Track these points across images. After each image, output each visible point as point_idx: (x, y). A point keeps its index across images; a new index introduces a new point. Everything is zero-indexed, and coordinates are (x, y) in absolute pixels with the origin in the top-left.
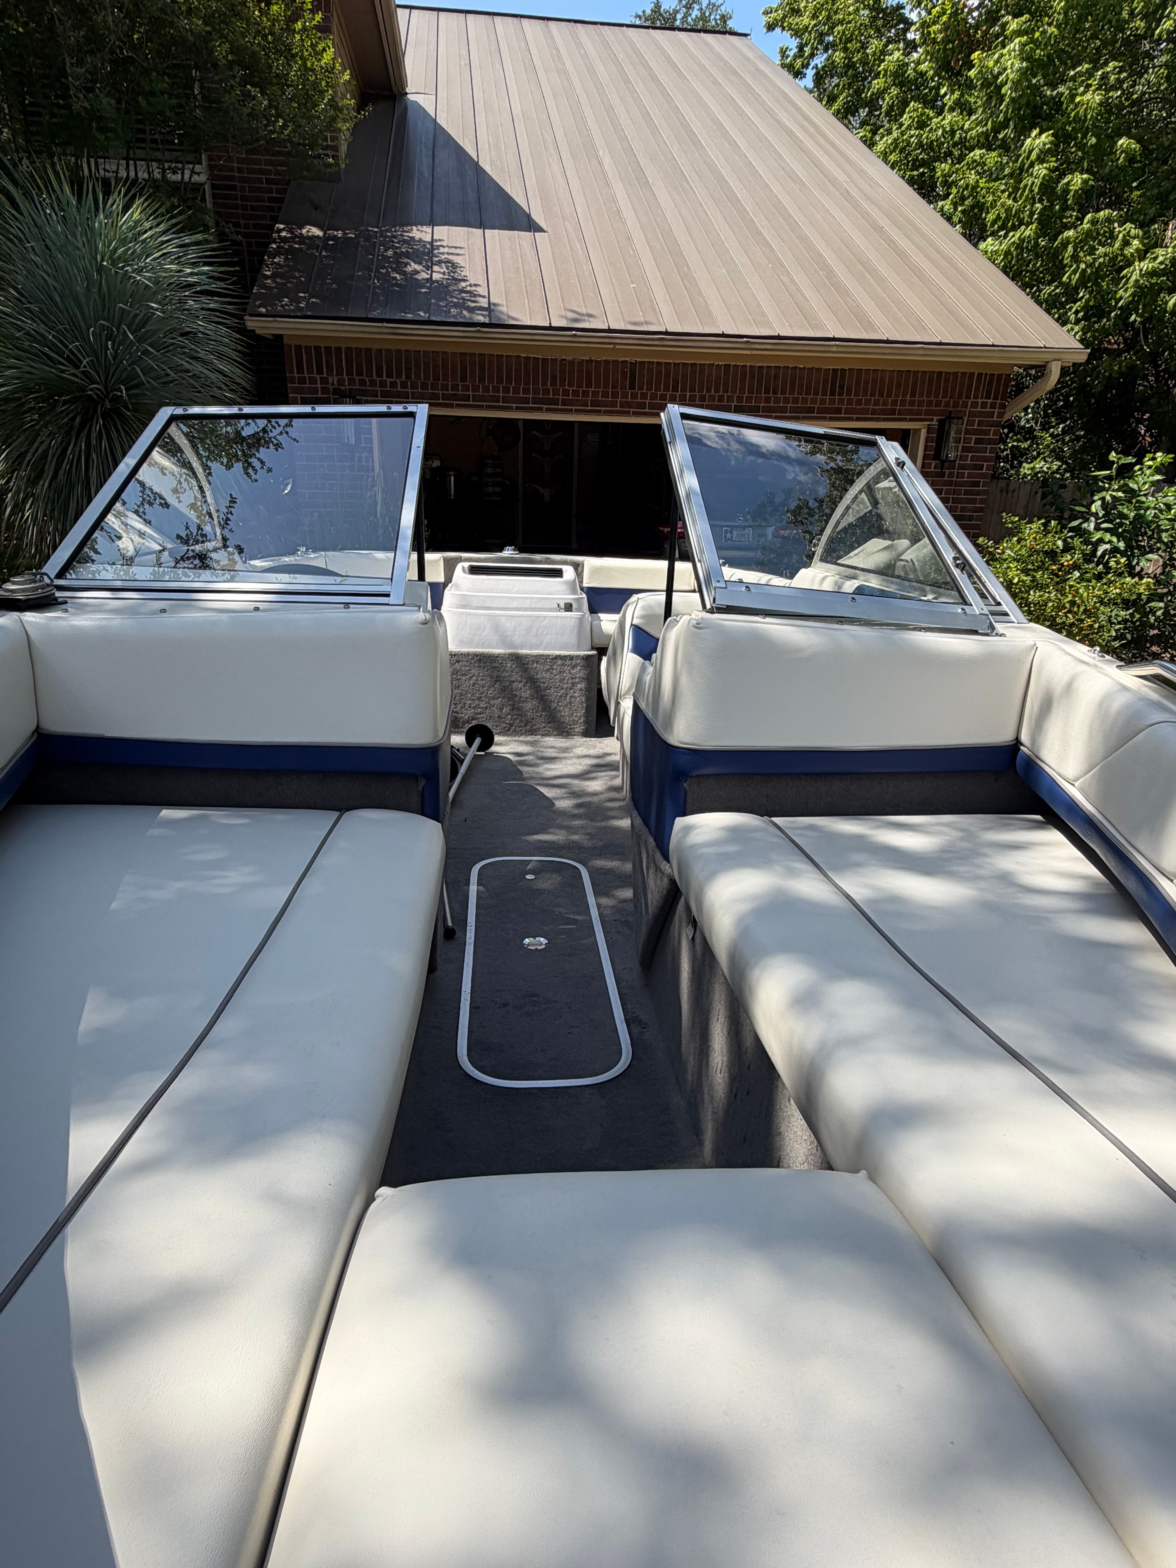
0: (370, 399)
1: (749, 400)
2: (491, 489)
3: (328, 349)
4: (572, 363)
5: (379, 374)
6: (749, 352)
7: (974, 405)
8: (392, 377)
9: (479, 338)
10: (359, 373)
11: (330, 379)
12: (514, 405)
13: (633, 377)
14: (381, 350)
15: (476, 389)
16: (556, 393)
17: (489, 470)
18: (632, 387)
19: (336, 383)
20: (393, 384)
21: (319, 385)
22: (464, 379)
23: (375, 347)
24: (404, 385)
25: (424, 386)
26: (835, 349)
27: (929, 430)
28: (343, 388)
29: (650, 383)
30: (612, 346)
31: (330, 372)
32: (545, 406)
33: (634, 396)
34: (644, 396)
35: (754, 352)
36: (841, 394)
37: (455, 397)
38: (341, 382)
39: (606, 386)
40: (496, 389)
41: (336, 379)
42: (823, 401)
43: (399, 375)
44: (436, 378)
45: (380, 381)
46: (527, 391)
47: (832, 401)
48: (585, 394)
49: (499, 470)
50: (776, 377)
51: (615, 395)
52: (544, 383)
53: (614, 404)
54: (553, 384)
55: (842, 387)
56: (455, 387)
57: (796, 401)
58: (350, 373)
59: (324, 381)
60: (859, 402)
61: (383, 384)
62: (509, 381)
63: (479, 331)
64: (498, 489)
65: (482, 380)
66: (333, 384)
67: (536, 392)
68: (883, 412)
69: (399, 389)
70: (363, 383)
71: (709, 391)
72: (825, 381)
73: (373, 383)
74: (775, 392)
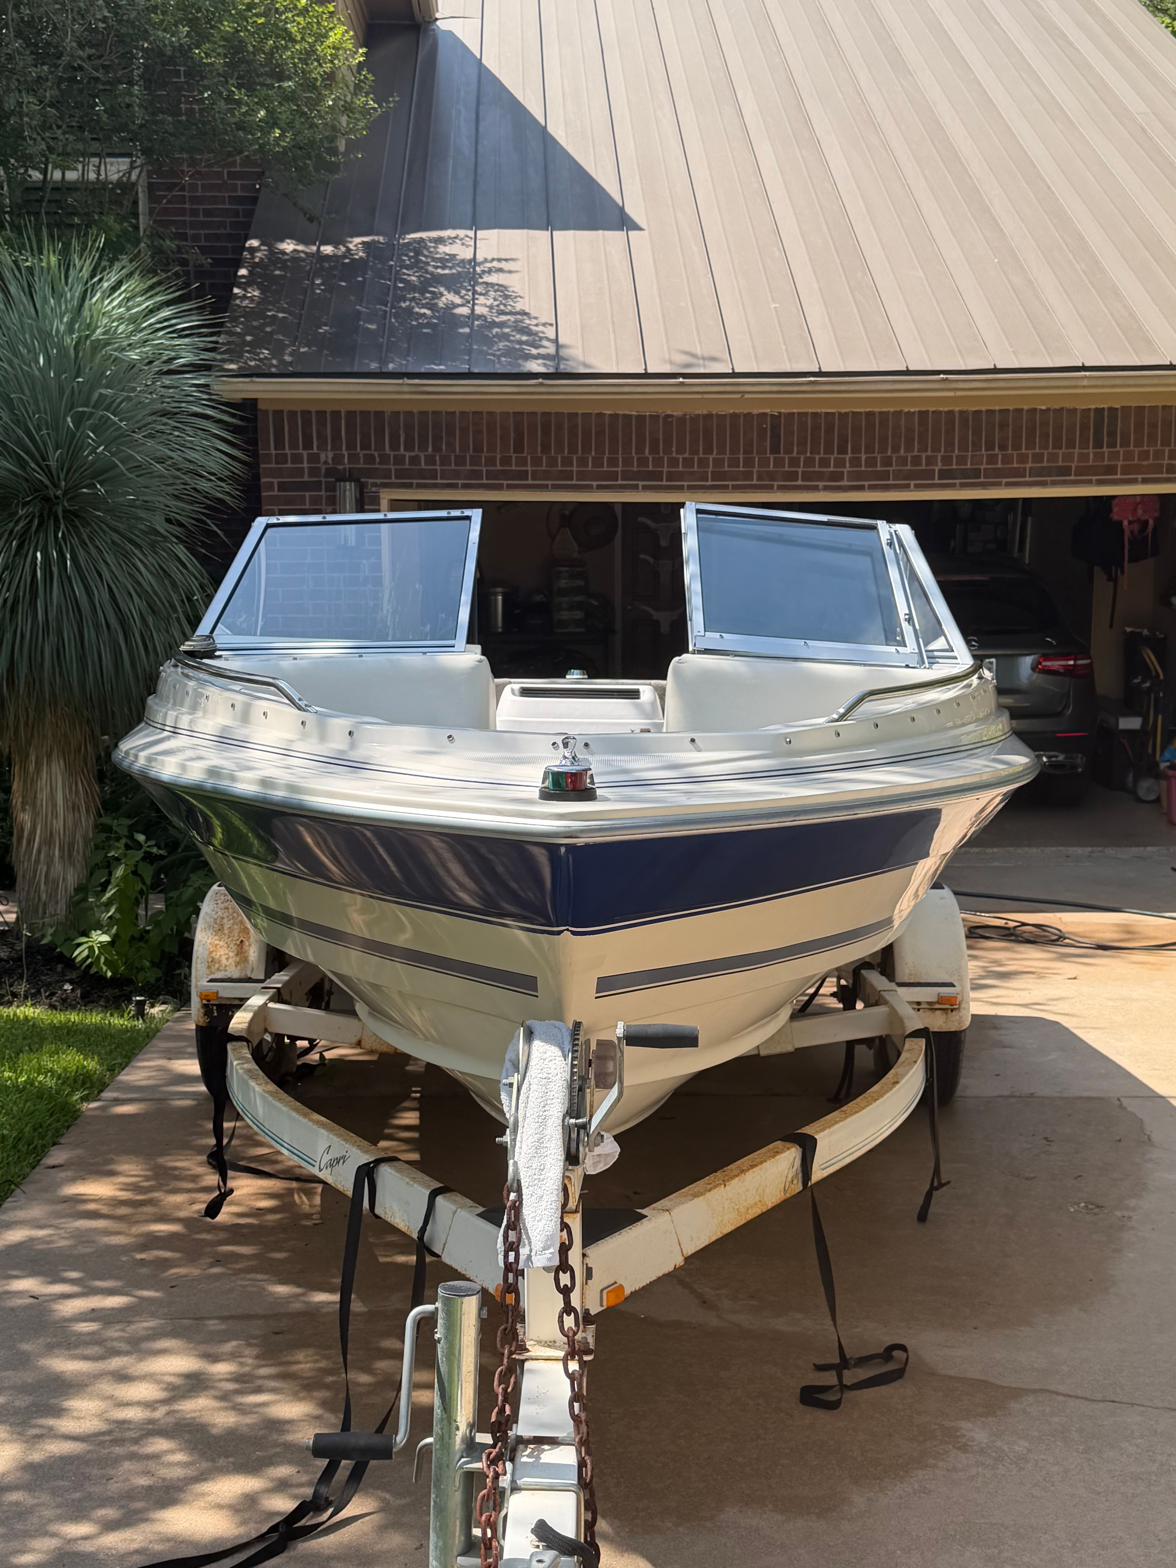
0: (379, 481)
1: (961, 460)
2: (565, 615)
3: (321, 414)
4: (682, 420)
5: (395, 446)
6: (951, 394)
8: (413, 450)
9: (542, 393)
10: (366, 446)
11: (323, 458)
12: (595, 484)
13: (776, 436)
14: (398, 413)
15: (536, 462)
16: (658, 462)
17: (563, 583)
18: (775, 450)
19: (330, 461)
20: (414, 460)
21: (306, 465)
22: (519, 448)
23: (388, 409)
24: (430, 460)
25: (460, 461)
26: (1085, 383)
28: (340, 467)
29: (802, 443)
30: (738, 396)
31: (322, 446)
32: (641, 483)
33: (779, 463)
34: (794, 462)
35: (959, 393)
36: (1112, 445)
37: (507, 475)
38: (338, 459)
39: (735, 450)
40: (567, 462)
41: (330, 455)
42: (1084, 457)
43: (423, 447)
44: (478, 449)
45: (395, 456)
46: (613, 462)
47: (1099, 456)
48: (703, 463)
49: (581, 583)
50: (1003, 426)
51: (749, 462)
52: (640, 450)
53: (748, 476)
54: (654, 450)
55: (1112, 434)
56: (506, 461)
57: (1038, 458)
58: (351, 446)
59: (314, 458)
60: (1145, 455)
61: (399, 460)
62: (587, 449)
63: (541, 385)
64: (578, 615)
65: (546, 448)
66: (326, 463)
67: (627, 462)
69: (423, 466)
70: (370, 459)
71: (896, 449)
72: (1084, 427)
73: (384, 459)
74: (1003, 448)
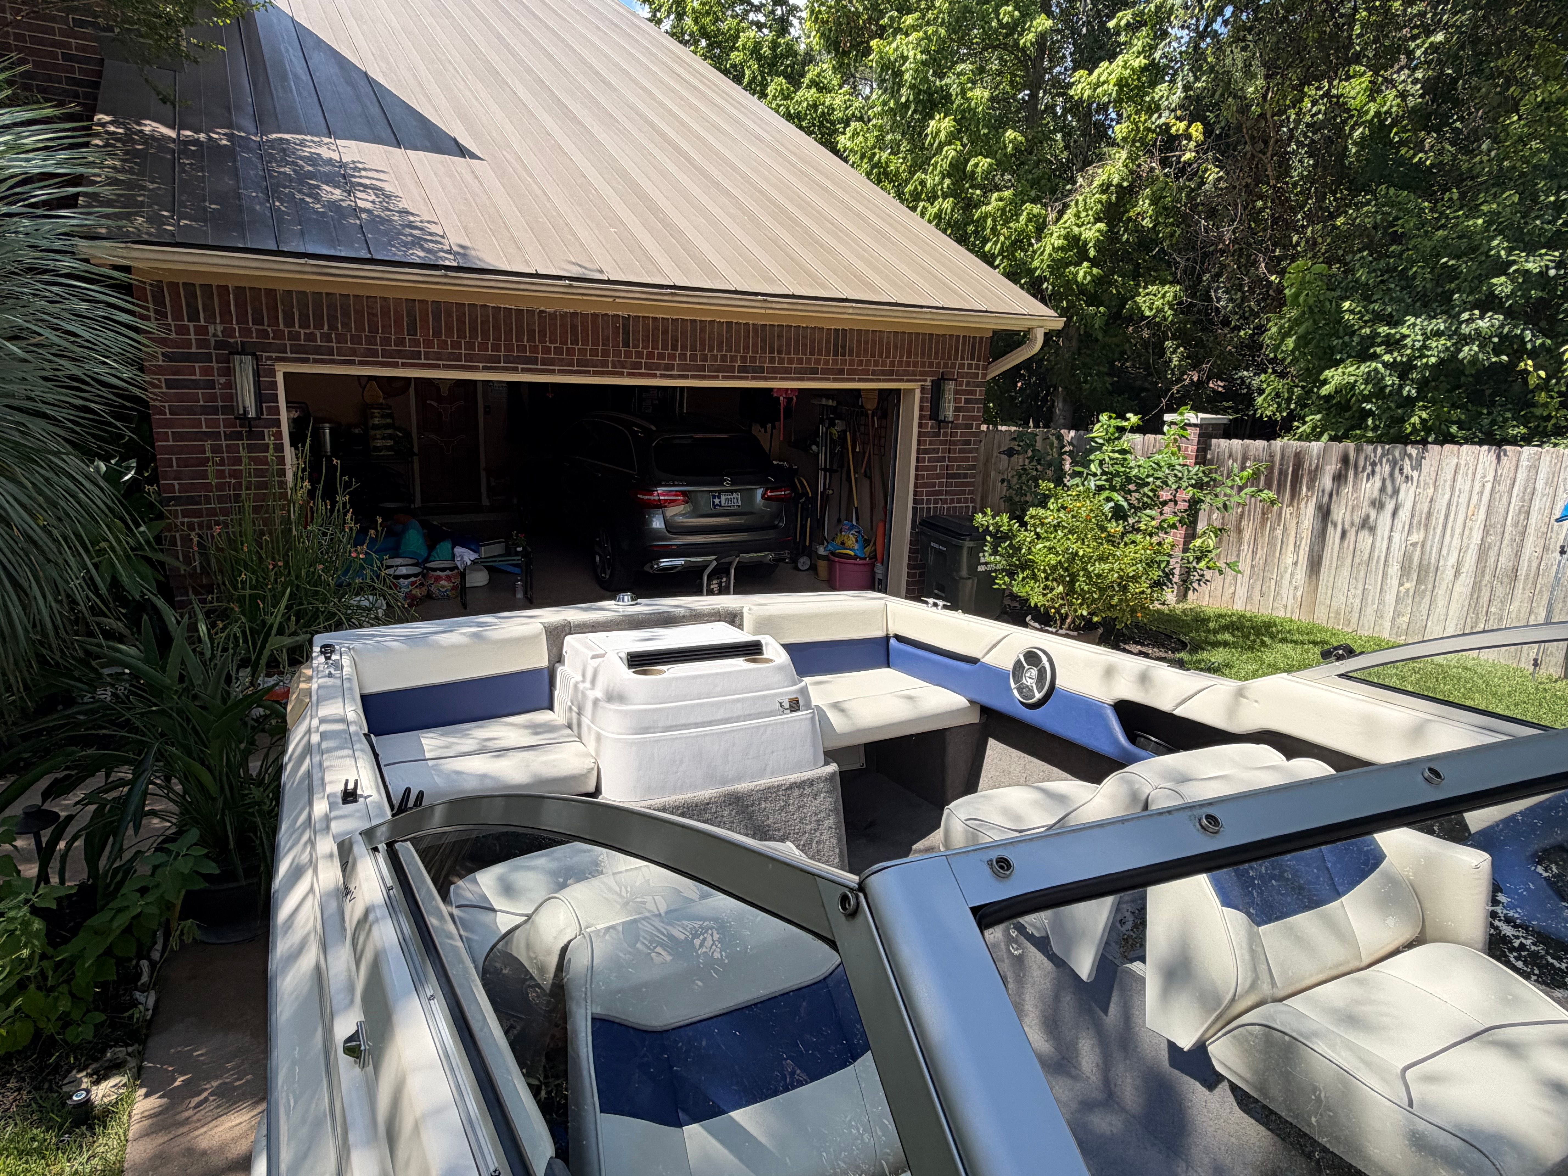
0: (274, 355)
1: (753, 360)
2: (379, 443)
3: (206, 287)
4: (553, 316)
5: (289, 323)
6: (763, 311)
7: (962, 366)
8: (309, 327)
9: (445, 284)
10: (258, 321)
11: (211, 329)
12: (481, 365)
13: (626, 333)
14: (290, 292)
15: (429, 344)
16: (534, 349)
17: (376, 421)
18: (626, 344)
19: (220, 334)
20: (310, 337)
21: (193, 336)
22: (412, 331)
23: (281, 287)
24: (327, 338)
25: (357, 340)
26: (851, 311)
27: (923, 390)
28: (232, 340)
29: (646, 340)
30: (611, 300)
31: (211, 319)
32: (520, 366)
33: (628, 355)
34: (639, 355)
35: (768, 311)
36: (843, 355)
37: (401, 354)
38: (226, 332)
39: (595, 343)
40: (457, 345)
41: (219, 328)
42: (826, 362)
43: (319, 325)
44: (374, 330)
45: (289, 332)
46: (496, 347)
47: (835, 362)
48: (570, 352)
49: (389, 421)
50: (780, 336)
51: (605, 353)
52: (519, 339)
53: (605, 364)
54: (531, 338)
55: (844, 347)
56: (400, 342)
57: (800, 361)
58: (242, 320)
59: (202, 331)
60: (860, 363)
61: (294, 336)
62: (474, 335)
63: (446, 276)
64: (390, 443)
65: (437, 333)
66: (215, 335)
67: (508, 348)
68: (883, 373)
69: (319, 343)
70: (264, 334)
71: (711, 349)
72: (828, 342)
73: (279, 335)
